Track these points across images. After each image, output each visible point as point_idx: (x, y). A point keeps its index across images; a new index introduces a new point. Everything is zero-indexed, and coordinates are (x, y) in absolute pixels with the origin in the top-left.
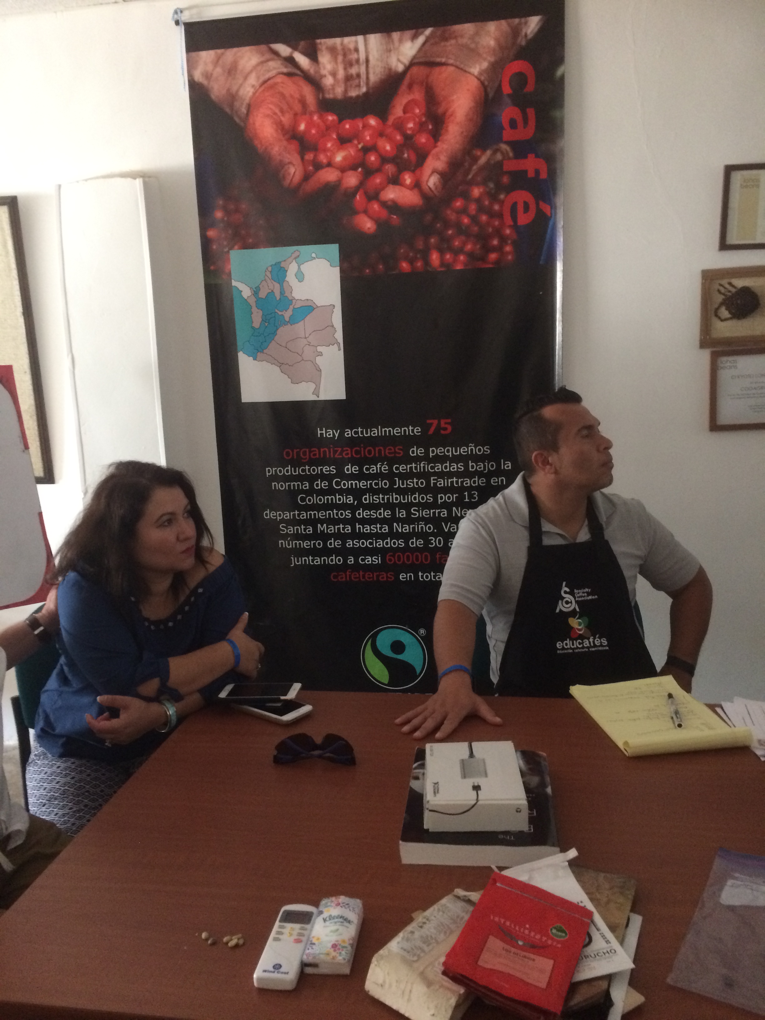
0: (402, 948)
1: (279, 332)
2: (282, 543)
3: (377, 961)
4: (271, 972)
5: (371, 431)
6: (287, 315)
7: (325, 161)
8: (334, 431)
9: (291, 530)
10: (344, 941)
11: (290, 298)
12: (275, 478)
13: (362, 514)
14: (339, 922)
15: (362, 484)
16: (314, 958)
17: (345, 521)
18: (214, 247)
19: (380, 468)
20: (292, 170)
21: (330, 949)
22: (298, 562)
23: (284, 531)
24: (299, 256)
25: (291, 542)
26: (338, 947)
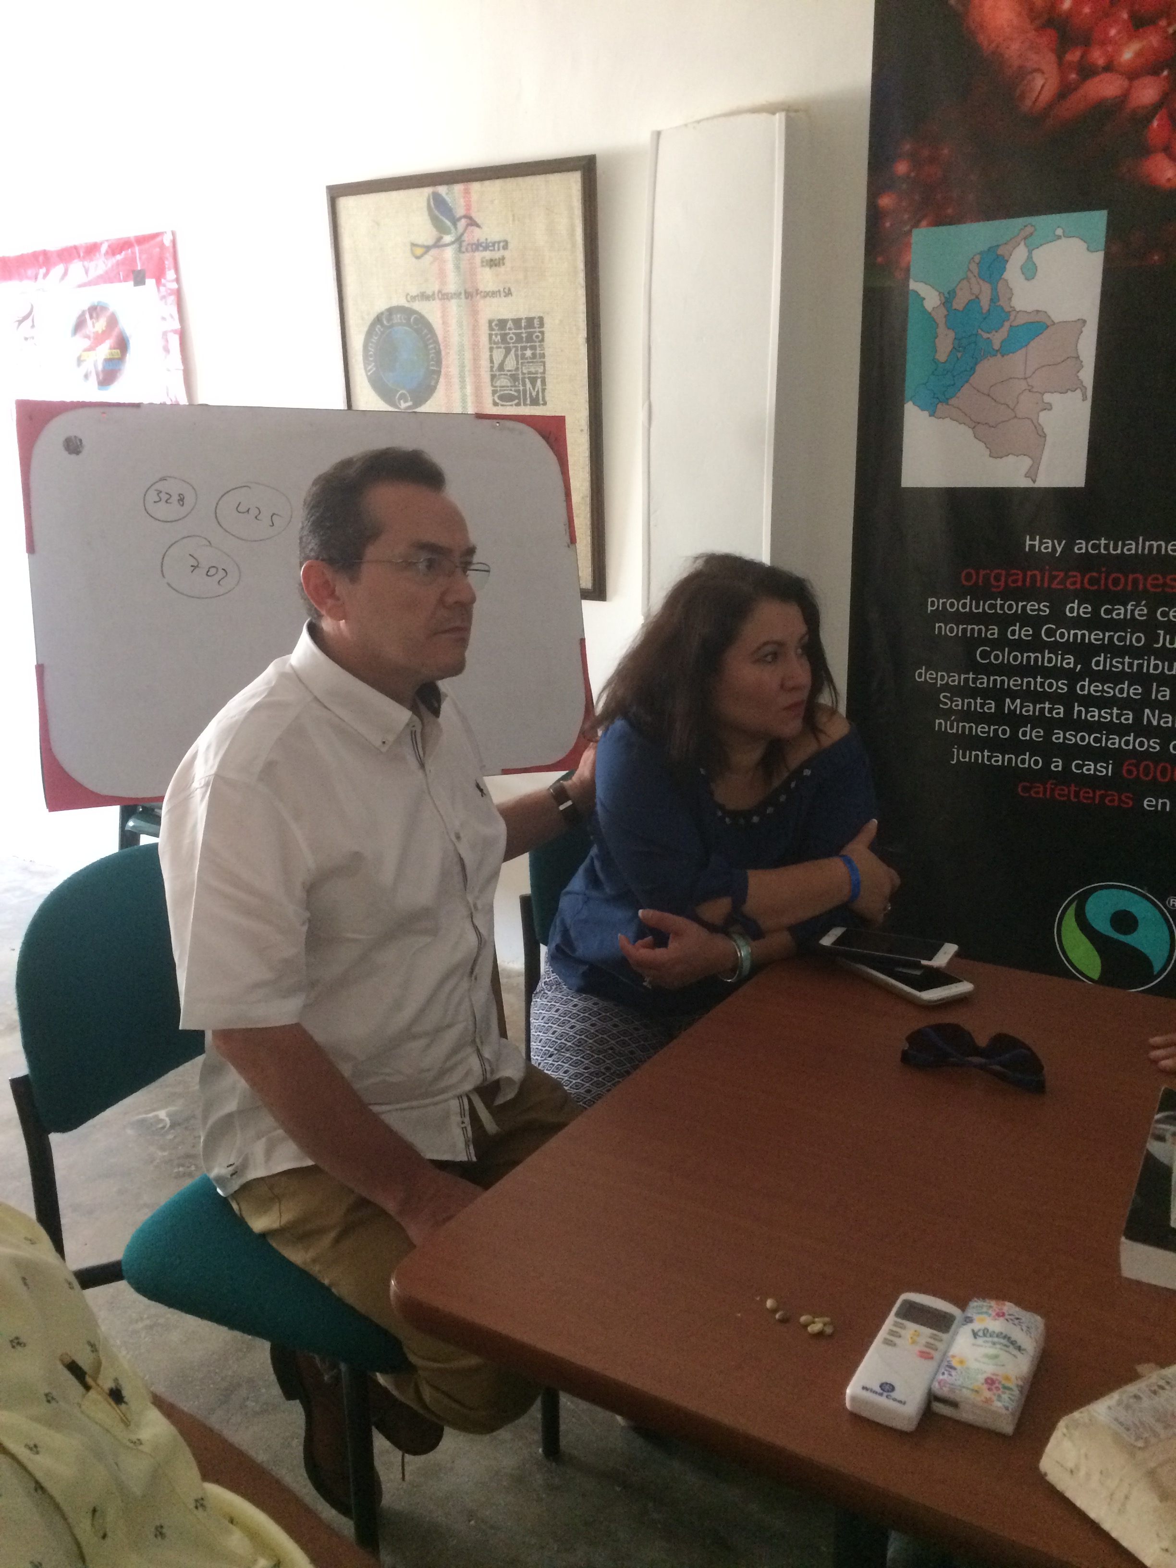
0: (1116, 1420)
1: (979, 368)
2: (940, 724)
3: (1067, 1427)
4: (876, 1393)
5: (1124, 545)
6: (997, 339)
7: (1101, 62)
8: (1056, 542)
9: (959, 704)
10: (1007, 1378)
11: (1008, 309)
12: (942, 615)
13: (1088, 687)
14: (1000, 1344)
15: (1094, 637)
16: (952, 1390)
17: (1055, 698)
18: (888, 224)
19: (1133, 611)
20: (1039, 81)
21: (983, 1384)
22: (964, 757)
23: (946, 704)
24: (1031, 234)
25: (955, 724)
26: (997, 1385)
